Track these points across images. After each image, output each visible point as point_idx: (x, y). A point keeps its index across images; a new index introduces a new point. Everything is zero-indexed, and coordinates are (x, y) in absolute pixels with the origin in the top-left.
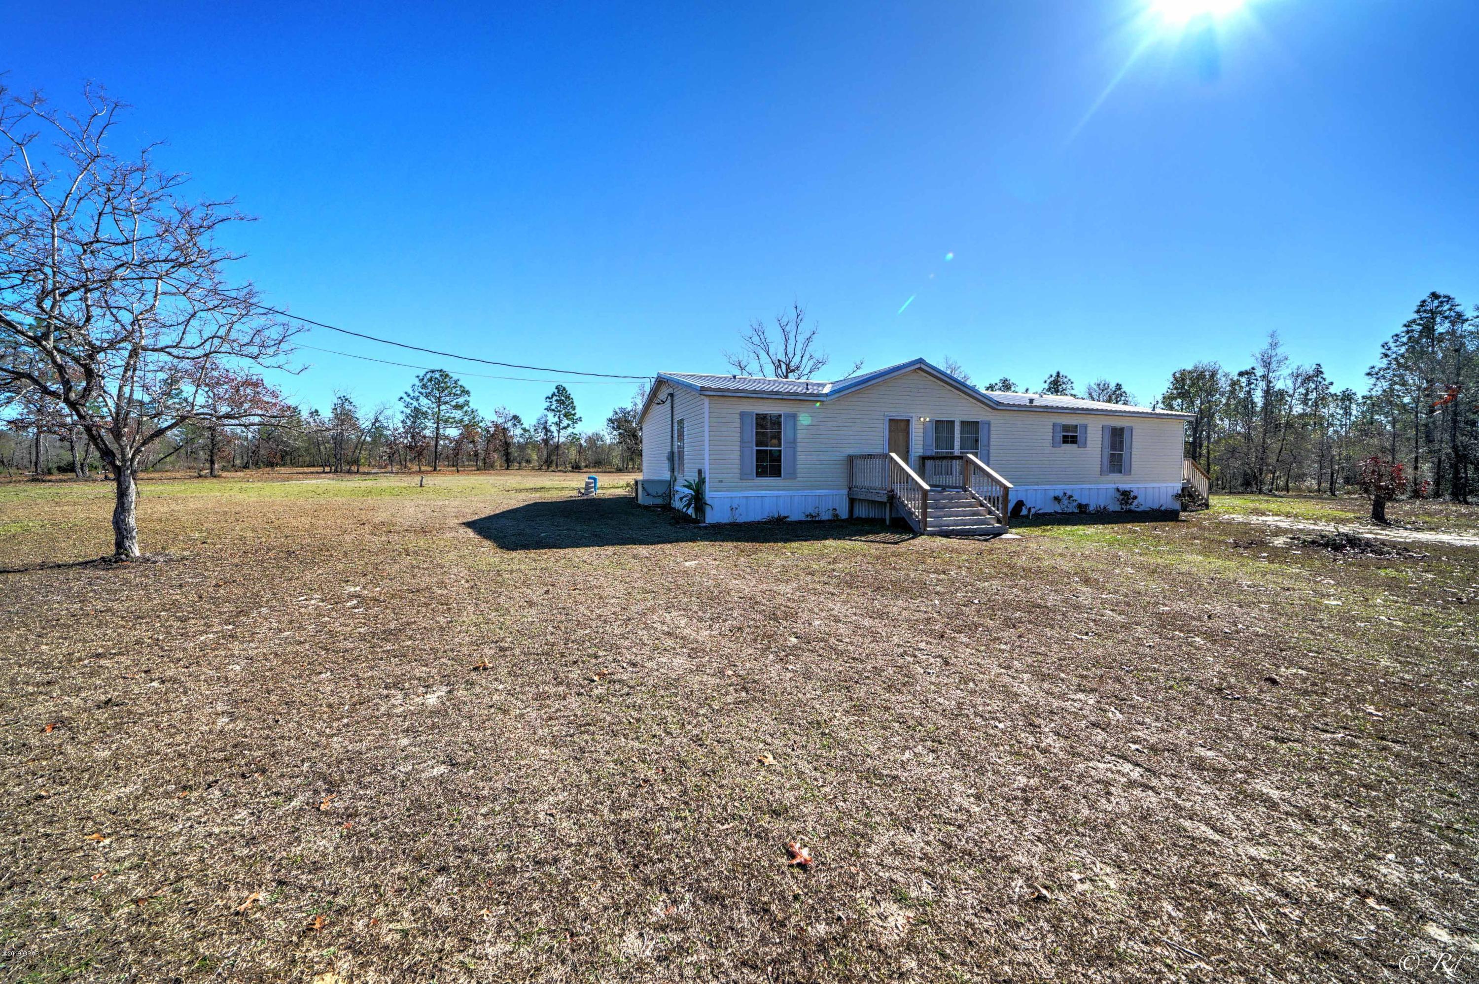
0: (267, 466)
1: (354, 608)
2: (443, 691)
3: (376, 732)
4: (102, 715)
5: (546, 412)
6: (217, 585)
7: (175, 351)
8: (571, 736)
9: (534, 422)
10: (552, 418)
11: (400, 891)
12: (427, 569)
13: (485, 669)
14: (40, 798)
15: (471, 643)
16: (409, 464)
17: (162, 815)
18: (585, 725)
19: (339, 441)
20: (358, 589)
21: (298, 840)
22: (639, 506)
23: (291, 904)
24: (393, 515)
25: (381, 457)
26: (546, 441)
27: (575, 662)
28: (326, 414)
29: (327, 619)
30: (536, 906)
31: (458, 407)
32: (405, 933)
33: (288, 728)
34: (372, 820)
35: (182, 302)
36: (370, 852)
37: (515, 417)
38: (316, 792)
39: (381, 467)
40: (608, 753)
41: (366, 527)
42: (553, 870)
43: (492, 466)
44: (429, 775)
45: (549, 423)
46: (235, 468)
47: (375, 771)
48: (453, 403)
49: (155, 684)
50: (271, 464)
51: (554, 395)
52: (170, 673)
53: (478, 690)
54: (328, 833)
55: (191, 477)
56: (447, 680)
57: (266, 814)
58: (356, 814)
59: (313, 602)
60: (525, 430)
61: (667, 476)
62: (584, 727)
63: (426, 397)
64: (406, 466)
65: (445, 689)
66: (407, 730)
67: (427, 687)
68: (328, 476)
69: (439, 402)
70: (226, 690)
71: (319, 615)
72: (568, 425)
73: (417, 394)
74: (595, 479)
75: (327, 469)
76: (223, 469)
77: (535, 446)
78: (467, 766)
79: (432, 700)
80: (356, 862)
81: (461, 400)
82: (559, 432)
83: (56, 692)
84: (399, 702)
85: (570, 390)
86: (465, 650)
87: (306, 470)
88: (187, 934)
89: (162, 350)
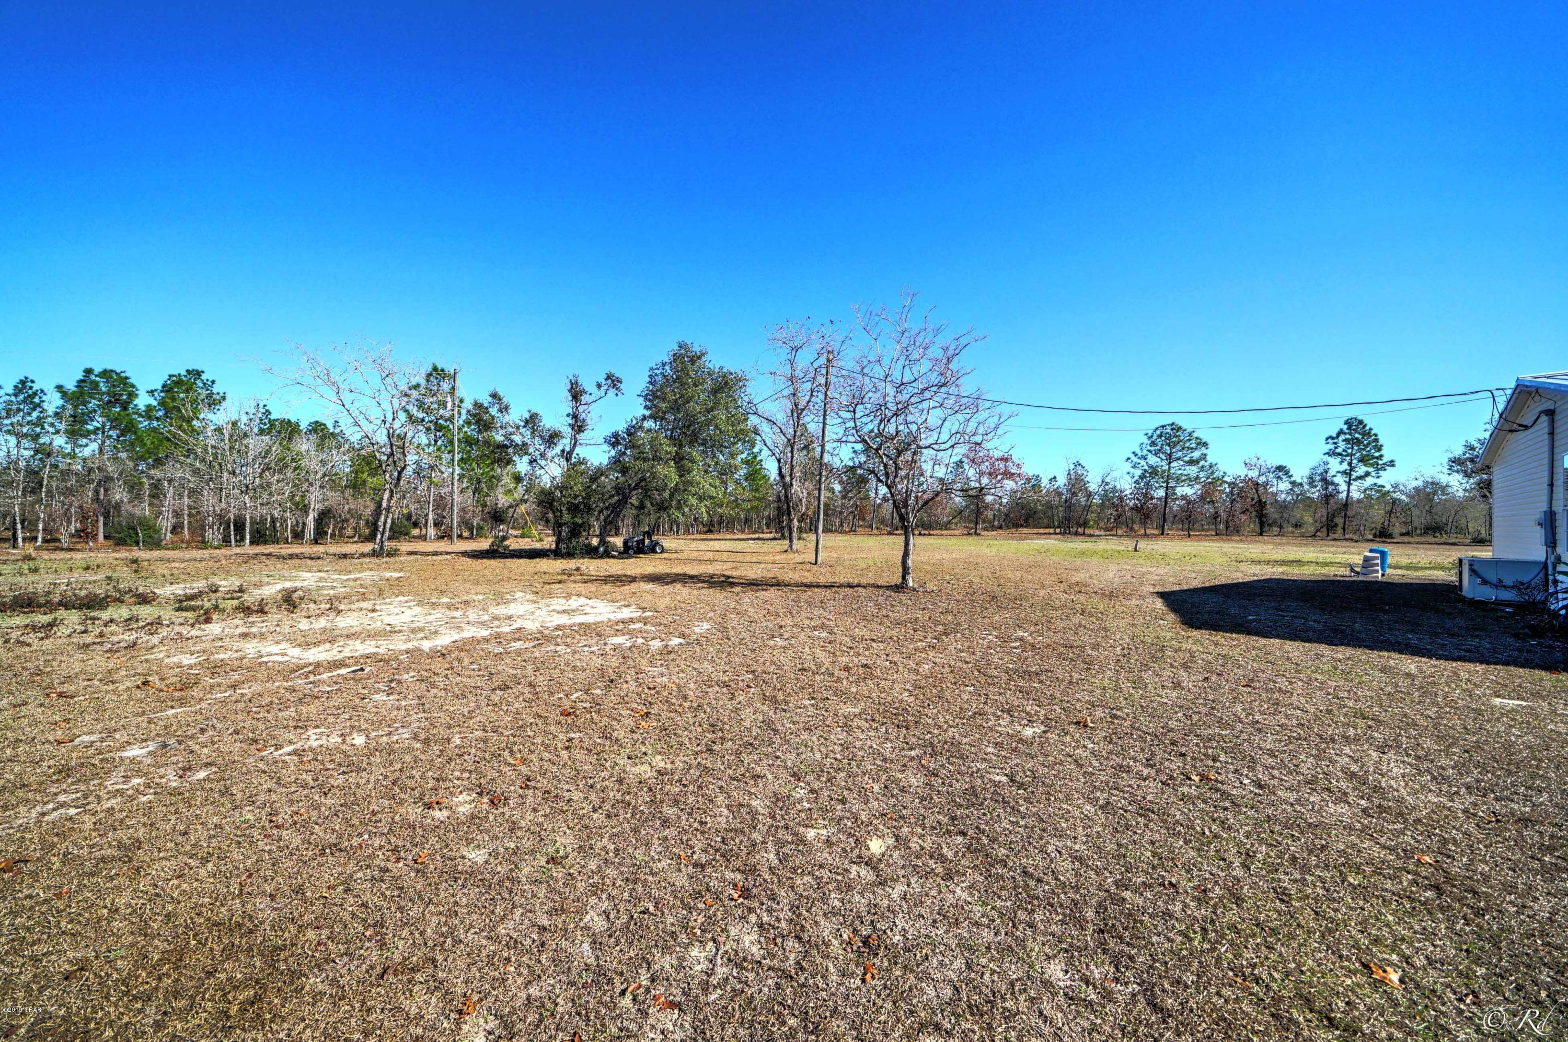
0: (1013, 527)
1: (1015, 648)
2: (1039, 729)
3: (978, 736)
4: (861, 670)
5: (1326, 458)
6: (942, 613)
7: (936, 447)
8: (1126, 811)
9: (1307, 473)
10: (1336, 466)
11: (934, 828)
12: (1091, 630)
13: (1086, 726)
14: (828, 699)
15: (1088, 702)
16: (1136, 527)
17: (859, 728)
18: (1148, 810)
19: (1068, 505)
20: (1026, 634)
21: (903, 771)
22: (1462, 599)
23: (885, 799)
24: (1091, 577)
25: (1109, 520)
26: (1327, 498)
27: (1183, 755)
28: (1062, 481)
29: (992, 651)
30: (1003, 893)
31: (1192, 462)
32: (922, 848)
33: (932, 711)
34: (943, 783)
35: (939, 412)
36: (932, 799)
37: (1280, 468)
38: (925, 753)
39: (1107, 530)
40: (1153, 843)
41: (1062, 585)
42: (1032, 884)
43: (1238, 531)
44: (991, 777)
45: (1332, 472)
46: (994, 528)
47: (962, 758)
48: (1187, 459)
49: (888, 663)
50: (1017, 526)
51: (1341, 432)
52: (895, 659)
53: (1068, 739)
54: (918, 776)
55: (963, 534)
56: (1047, 722)
57: (897, 751)
58: (936, 776)
59: (990, 637)
60: (1293, 483)
61: (1538, 553)
62: (1144, 811)
63: (1156, 454)
64: (1132, 529)
65: (1043, 728)
66: (996, 744)
67: (1029, 721)
68: (1056, 537)
69: (1170, 459)
70: (914, 677)
71: (988, 647)
72: (1367, 474)
73: (1145, 452)
74: (1383, 554)
75: (1058, 530)
76: (985, 529)
77: (1308, 503)
78: (1021, 786)
79: (1028, 732)
80: (923, 799)
81: (1196, 455)
82: (1349, 484)
83: (852, 653)
84: (1005, 724)
85: (1370, 423)
86: (1078, 706)
87: (1041, 531)
88: (843, 783)
89: (929, 447)
